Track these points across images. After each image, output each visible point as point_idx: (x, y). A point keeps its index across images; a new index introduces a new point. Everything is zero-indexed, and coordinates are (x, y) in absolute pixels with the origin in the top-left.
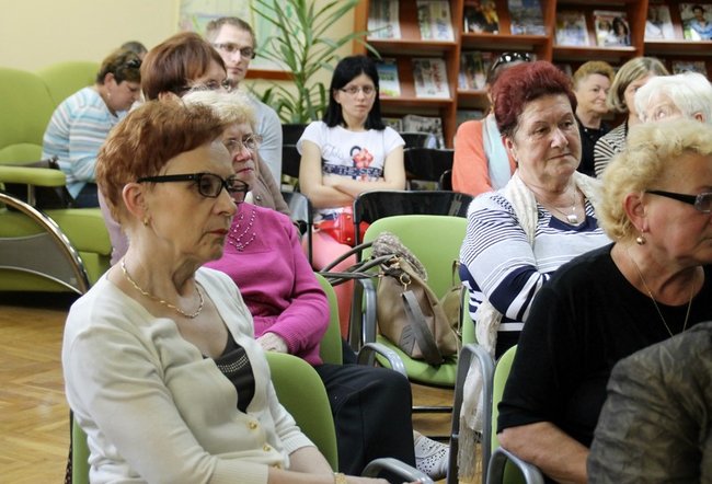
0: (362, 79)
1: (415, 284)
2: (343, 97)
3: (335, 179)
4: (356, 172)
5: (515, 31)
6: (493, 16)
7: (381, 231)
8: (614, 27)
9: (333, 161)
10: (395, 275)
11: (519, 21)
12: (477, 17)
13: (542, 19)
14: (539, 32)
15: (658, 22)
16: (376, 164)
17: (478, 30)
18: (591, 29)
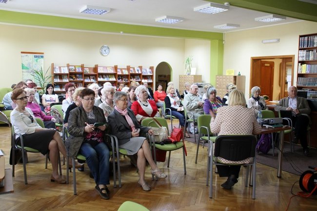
0: (51, 87)
1: (58, 113)
2: (48, 90)
3: (48, 102)
4: (51, 101)
5: (78, 80)
6: (74, 77)
7: (53, 107)
8: (93, 79)
9: (47, 100)
10: (55, 112)
11: (78, 78)
12: (72, 78)
13: (82, 78)
14: (82, 80)
15: (100, 78)
16: (54, 99)
17: (72, 80)
18: (90, 79)
